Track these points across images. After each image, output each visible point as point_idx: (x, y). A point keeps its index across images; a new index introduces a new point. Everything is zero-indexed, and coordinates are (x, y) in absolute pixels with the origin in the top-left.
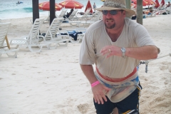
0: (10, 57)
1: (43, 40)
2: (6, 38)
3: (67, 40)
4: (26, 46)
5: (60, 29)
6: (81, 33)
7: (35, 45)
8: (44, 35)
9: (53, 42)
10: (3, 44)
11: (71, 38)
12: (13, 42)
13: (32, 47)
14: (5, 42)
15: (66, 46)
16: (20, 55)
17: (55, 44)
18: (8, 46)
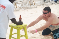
0: (35, 7)
1: (45, 3)
2: (34, 2)
3: (53, 3)
4: (40, 4)
6: (58, 1)
7: (43, 4)
8: (46, 1)
10: (33, 3)
13: (42, 5)
15: (53, 5)
16: (38, 7)
17: (49, 4)
18: (34, 4)
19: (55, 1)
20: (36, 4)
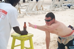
0: (43, 13)
1: (56, 7)
2: (42, 6)
3: (66, 8)
4: (49, 9)
5: (64, 4)
6: (72, 5)
7: (53, 9)
8: (57, 5)
9: (60, 9)
10: (40, 8)
11: (68, 7)
12: (44, 8)
14: (41, 8)
15: (65, 10)
17: (61, 9)
18: (42, 9)
19: (68, 6)
20: (45, 9)
